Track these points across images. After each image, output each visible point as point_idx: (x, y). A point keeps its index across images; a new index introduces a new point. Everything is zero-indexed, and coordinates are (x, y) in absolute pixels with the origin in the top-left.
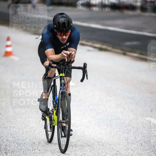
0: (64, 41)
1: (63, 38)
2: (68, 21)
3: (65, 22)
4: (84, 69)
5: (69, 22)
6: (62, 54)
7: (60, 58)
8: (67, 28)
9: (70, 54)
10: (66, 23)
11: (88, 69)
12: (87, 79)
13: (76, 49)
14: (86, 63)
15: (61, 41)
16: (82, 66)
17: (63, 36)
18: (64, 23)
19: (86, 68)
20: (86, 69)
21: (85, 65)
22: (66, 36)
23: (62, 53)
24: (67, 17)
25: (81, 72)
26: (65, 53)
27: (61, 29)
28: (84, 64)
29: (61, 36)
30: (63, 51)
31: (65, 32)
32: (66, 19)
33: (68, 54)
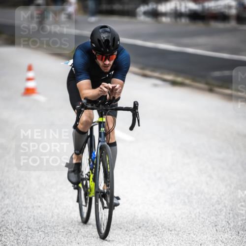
0: (106, 68)
1: (105, 64)
2: (113, 37)
3: (109, 39)
4: (134, 110)
5: (115, 39)
6: (101, 88)
8: (112, 49)
9: (113, 88)
10: (110, 41)
11: (140, 110)
12: (139, 126)
13: (124, 81)
14: (137, 102)
15: (103, 69)
16: (132, 106)
17: (105, 60)
18: (107, 41)
19: (137, 109)
20: (137, 111)
21: (136, 105)
22: (110, 60)
23: (101, 86)
24: (111, 32)
25: (130, 114)
26: (105, 87)
27: (102, 49)
28: (134, 102)
29: (102, 60)
30: (103, 83)
31: (108, 55)
32: (110, 35)
33: (109, 89)
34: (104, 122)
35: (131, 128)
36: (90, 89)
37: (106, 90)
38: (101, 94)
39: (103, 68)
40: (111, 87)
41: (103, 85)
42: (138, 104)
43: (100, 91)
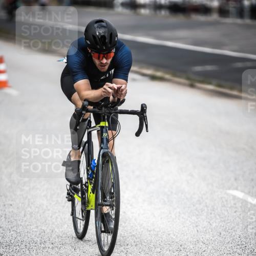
0: (103, 67)
1: (102, 63)
2: (110, 33)
4: (142, 114)
6: (105, 89)
9: (119, 88)
10: (107, 37)
12: (147, 132)
14: (145, 105)
16: (139, 109)
17: (102, 59)
18: (103, 37)
19: (145, 113)
20: (145, 115)
21: (144, 108)
22: (107, 59)
23: (105, 87)
24: (108, 26)
25: (136, 118)
26: (109, 87)
27: (98, 47)
28: (142, 105)
29: (99, 59)
30: (107, 83)
33: (114, 89)
34: (106, 127)
35: (138, 134)
36: (89, 90)
37: (110, 90)
39: (100, 67)
41: (107, 85)
43: (103, 92)
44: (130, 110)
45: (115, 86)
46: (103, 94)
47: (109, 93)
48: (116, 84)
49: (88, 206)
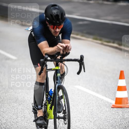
0: (56, 34)
1: (56, 31)
2: (61, 13)
4: (81, 61)
6: (58, 47)
7: (56, 51)
8: (61, 21)
9: (66, 47)
10: (59, 15)
11: (85, 61)
12: (85, 72)
14: (83, 55)
16: (79, 58)
17: (56, 29)
18: (57, 16)
19: (83, 60)
20: (83, 62)
21: (82, 57)
22: (59, 29)
23: (58, 46)
24: (60, 9)
25: (77, 64)
26: (60, 46)
27: (54, 22)
28: (81, 56)
30: (59, 44)
31: (58, 25)
32: (59, 11)
33: (64, 47)
34: (59, 70)
35: (78, 73)
36: (48, 47)
37: (61, 48)
38: (58, 51)
39: (54, 34)
40: (65, 46)
41: (59, 45)
42: (83, 57)
43: (57, 49)
44: (73, 58)
45: (64, 45)
46: (57, 50)
47: (60, 49)
48: (65, 44)
49: (48, 117)
